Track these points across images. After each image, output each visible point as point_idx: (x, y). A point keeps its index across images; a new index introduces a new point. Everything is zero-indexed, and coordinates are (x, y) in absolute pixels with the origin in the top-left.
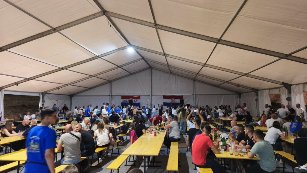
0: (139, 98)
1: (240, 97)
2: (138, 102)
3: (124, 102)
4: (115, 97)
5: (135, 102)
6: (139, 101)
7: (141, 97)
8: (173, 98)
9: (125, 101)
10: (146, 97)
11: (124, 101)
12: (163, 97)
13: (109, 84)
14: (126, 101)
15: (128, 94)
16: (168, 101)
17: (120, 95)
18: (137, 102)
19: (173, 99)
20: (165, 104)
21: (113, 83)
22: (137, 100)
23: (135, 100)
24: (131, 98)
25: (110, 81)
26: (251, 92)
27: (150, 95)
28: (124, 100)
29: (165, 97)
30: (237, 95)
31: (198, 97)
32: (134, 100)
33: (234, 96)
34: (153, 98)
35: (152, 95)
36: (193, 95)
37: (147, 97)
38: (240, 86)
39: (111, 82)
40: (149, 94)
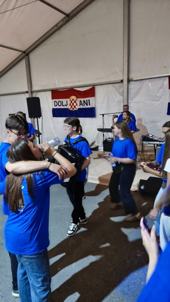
2: (89, 107)
3: (58, 107)
6: (92, 102)
7: (98, 90)
9: (60, 104)
11: (58, 104)
12: (166, 82)
17: (48, 88)
24: (72, 95)
28: (57, 100)
32: (78, 101)
39: (28, 55)
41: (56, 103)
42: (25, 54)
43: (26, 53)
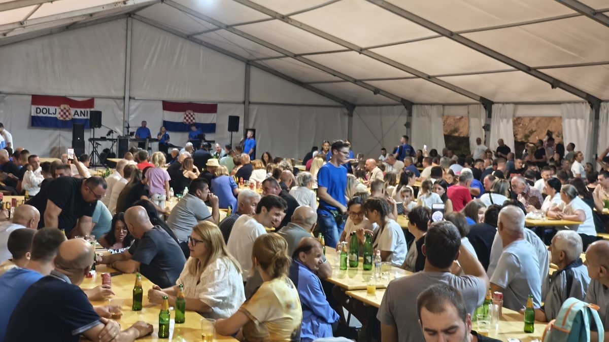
0: (90, 103)
1: (350, 115)
2: (86, 117)
3: (41, 115)
4: (7, 98)
5: (76, 117)
8: (191, 109)
9: (45, 111)
10: (111, 102)
11: (42, 111)
12: (161, 105)
14: (48, 111)
16: (177, 117)
17: (26, 92)
19: (190, 111)
20: (169, 126)
22: (83, 110)
23: (79, 110)
24: (63, 104)
26: (394, 105)
27: (124, 98)
28: (41, 107)
29: (168, 106)
30: (345, 111)
31: (256, 109)
32: (72, 111)
33: (338, 111)
34: (132, 108)
35: (130, 98)
36: (244, 103)
37: (114, 104)
38: (381, 92)
40: (121, 94)
41: (38, 110)
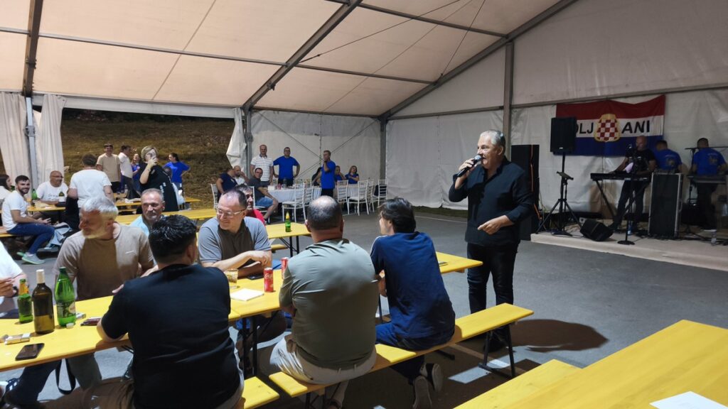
2: (646, 134)
4: (526, 113)
6: (656, 126)
7: (673, 102)
13: (501, 56)
15: (594, 89)
17: (550, 99)
18: (639, 134)
21: (521, 45)
22: (640, 120)
24: (606, 112)
25: (507, 36)
39: (512, 41)
42: (507, 40)
43: (510, 38)
